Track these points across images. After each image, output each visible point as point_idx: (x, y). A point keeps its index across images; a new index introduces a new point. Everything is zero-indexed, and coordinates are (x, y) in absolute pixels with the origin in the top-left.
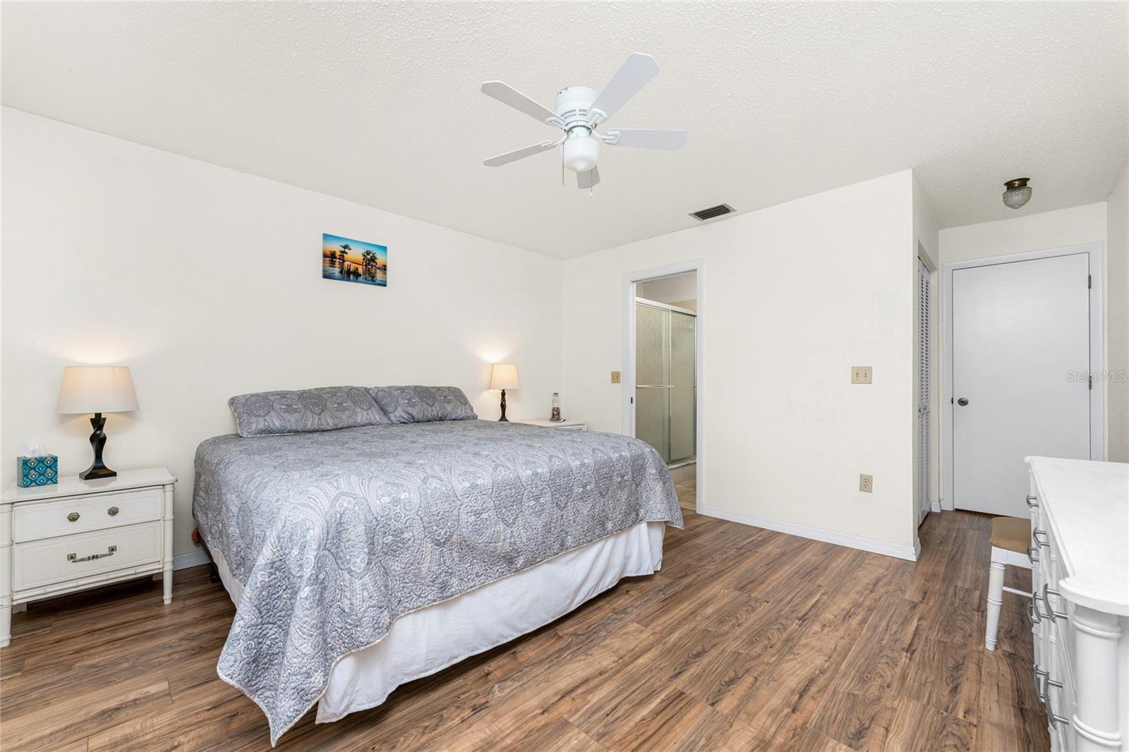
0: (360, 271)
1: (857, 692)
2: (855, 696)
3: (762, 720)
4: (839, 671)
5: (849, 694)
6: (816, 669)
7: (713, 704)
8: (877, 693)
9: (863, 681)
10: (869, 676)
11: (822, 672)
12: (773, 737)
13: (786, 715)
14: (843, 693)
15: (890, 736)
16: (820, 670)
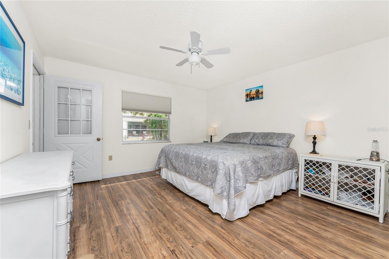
0: (255, 97)
1: (127, 240)
2: (127, 238)
3: (135, 217)
4: (138, 242)
5: (128, 237)
6: (142, 236)
7: (146, 212)
8: (123, 244)
9: (129, 245)
10: (129, 249)
11: (140, 237)
12: (130, 216)
13: (133, 221)
14: (130, 236)
15: (111, 236)
16: (141, 237)
